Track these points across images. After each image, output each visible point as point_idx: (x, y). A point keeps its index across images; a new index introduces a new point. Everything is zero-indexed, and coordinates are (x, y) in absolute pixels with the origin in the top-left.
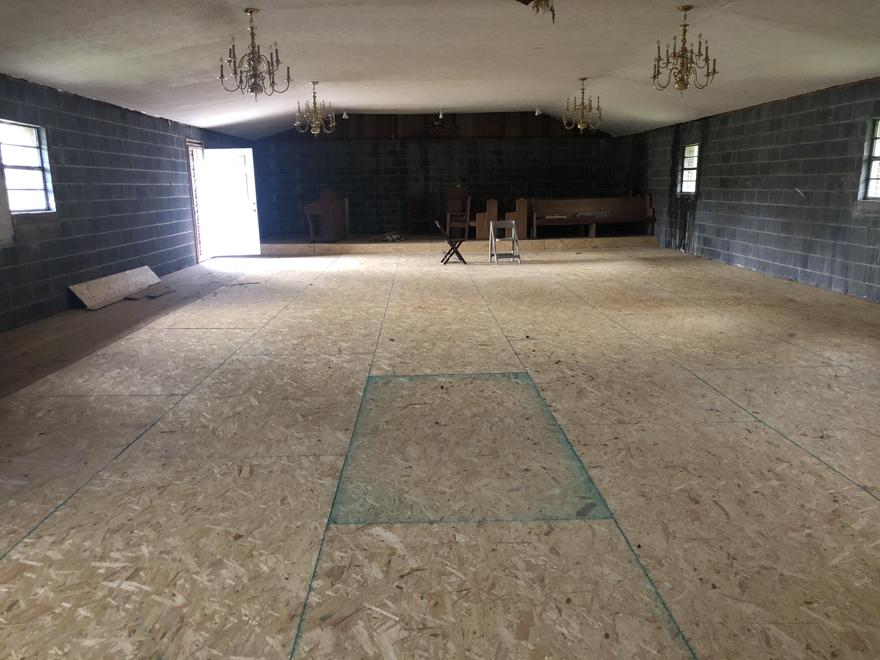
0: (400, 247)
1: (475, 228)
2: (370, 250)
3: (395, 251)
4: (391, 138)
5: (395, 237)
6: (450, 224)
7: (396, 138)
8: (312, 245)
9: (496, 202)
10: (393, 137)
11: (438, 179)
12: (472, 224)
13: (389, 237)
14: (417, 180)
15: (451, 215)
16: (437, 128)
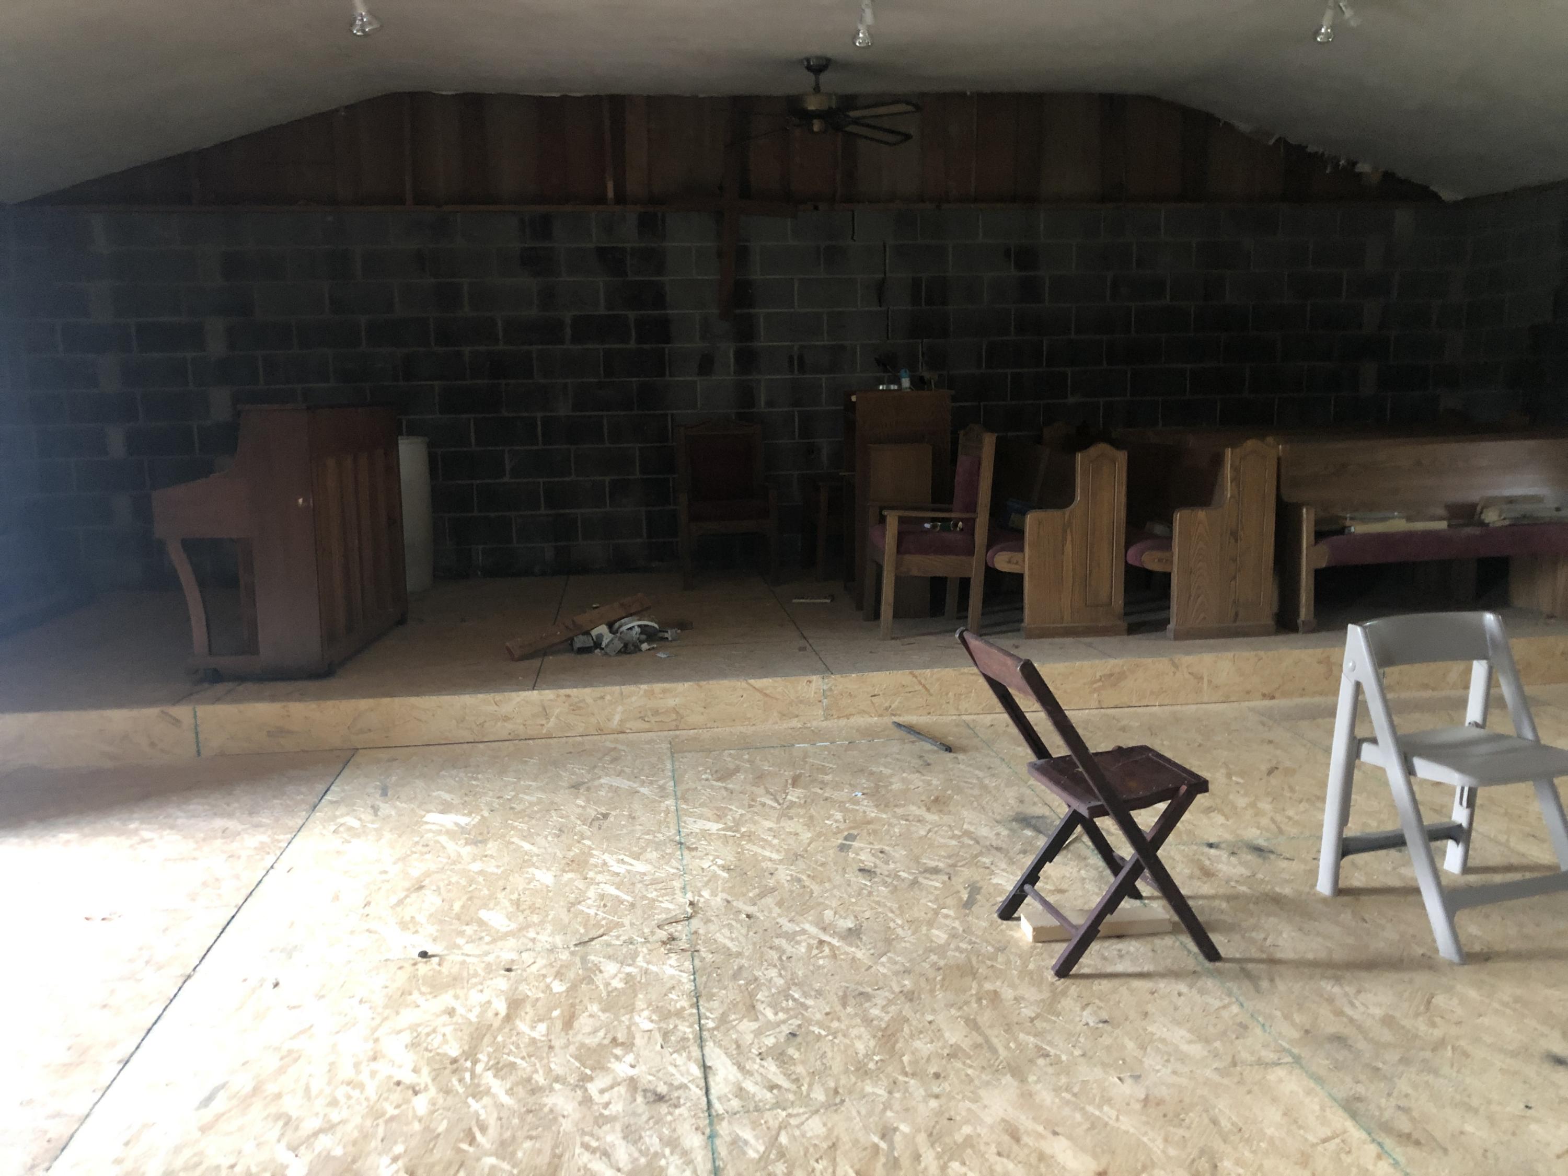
0: (671, 702)
1: (1018, 578)
2: (509, 726)
3: (640, 725)
4: (601, 199)
5: (632, 626)
6: (898, 565)
7: (620, 199)
8: (182, 712)
9: (1122, 457)
10: (611, 194)
11: (791, 358)
12: (1003, 562)
13: (603, 629)
14: (706, 365)
15: (902, 520)
16: (817, 126)
